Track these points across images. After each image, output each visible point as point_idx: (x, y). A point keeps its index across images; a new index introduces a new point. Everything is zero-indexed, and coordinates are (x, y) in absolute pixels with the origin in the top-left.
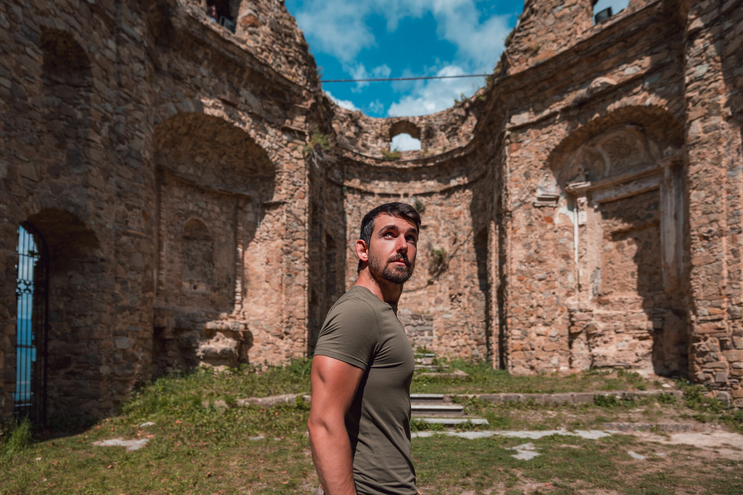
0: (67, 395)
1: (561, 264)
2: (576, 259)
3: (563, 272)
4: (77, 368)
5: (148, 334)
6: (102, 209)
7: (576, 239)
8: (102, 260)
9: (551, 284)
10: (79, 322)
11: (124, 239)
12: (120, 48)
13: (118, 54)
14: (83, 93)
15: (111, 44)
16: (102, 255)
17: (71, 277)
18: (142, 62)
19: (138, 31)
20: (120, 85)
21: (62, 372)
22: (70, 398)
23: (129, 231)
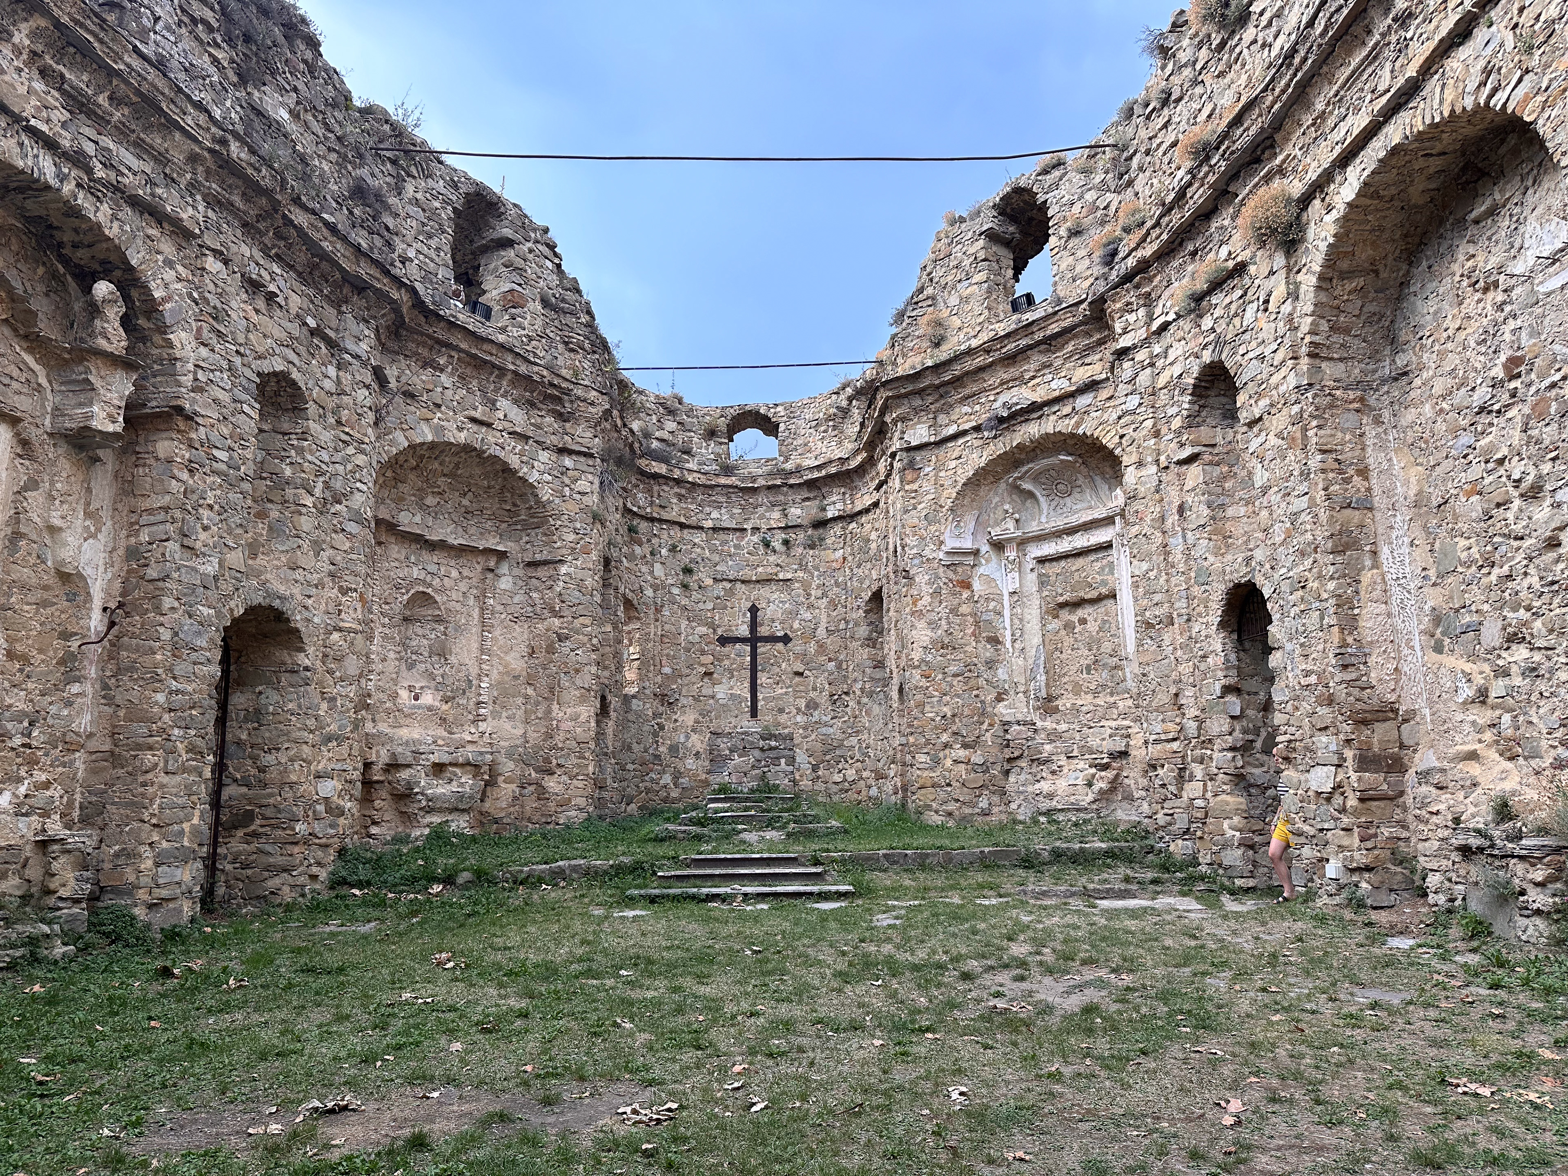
0: (245, 866)
1: (987, 652)
2: (1008, 645)
3: (991, 664)
4: (262, 826)
5: (356, 775)
6: (309, 597)
7: (1007, 613)
8: (307, 669)
9: (972, 682)
10: (269, 759)
11: (336, 636)
12: (341, 373)
13: (338, 382)
14: (295, 442)
15: (332, 371)
16: (307, 662)
17: (260, 693)
18: (368, 387)
19: (363, 347)
20: (339, 422)
21: (240, 833)
22: (249, 872)
23: (342, 624)
